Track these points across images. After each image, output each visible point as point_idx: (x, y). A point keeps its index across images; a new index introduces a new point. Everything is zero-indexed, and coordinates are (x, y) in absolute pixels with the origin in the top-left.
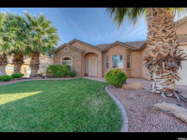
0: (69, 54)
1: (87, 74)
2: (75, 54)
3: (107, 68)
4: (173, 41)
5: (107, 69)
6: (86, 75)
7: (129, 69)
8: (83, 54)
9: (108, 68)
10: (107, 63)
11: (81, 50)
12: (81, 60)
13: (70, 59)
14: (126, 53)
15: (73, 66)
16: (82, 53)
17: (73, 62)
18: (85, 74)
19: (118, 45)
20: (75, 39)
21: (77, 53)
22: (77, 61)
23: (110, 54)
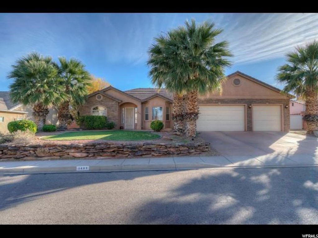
0: (103, 103)
1: (122, 127)
2: (111, 103)
3: (146, 119)
4: (181, 108)
5: (147, 121)
7: (168, 121)
9: (148, 119)
10: (146, 115)
11: (119, 100)
14: (166, 105)
15: (108, 117)
16: (119, 103)
17: (108, 113)
19: (157, 97)
20: (110, 86)
21: (113, 102)
22: (114, 112)
23: (150, 105)
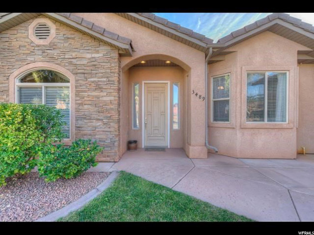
0: (55, 53)
1: (135, 142)
2: (89, 56)
3: (215, 120)
5: (221, 124)
6: (133, 145)
8: (126, 61)
9: (227, 120)
12: (116, 86)
13: (64, 80)
15: (77, 110)
16: (120, 55)
17: (77, 95)
18: (130, 143)
21: (97, 52)
22: (100, 89)
23: (239, 66)
